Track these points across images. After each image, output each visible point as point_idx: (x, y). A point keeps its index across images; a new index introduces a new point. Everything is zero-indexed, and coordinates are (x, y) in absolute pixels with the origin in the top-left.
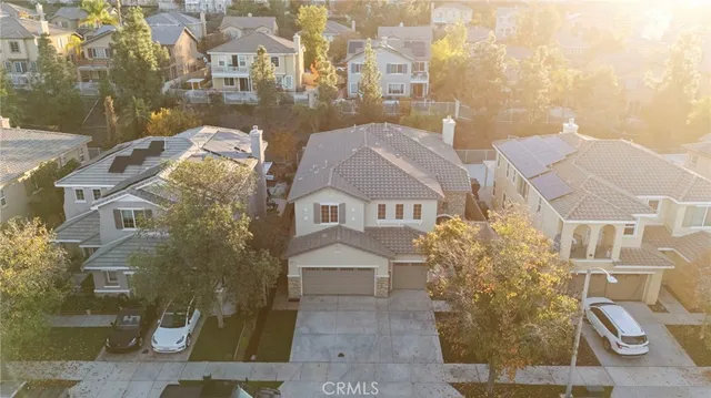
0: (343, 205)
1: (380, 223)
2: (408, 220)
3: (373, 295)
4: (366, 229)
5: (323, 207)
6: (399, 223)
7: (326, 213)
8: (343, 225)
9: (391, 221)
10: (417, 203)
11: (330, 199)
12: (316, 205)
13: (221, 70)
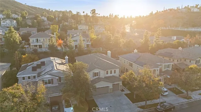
0: (99, 72)
1: (107, 75)
2: (113, 74)
3: (108, 93)
4: (105, 77)
5: (95, 73)
6: (111, 75)
7: (96, 74)
8: (100, 77)
9: (109, 75)
10: (111, 70)
11: (96, 71)
12: (93, 73)
13: (33, 43)
